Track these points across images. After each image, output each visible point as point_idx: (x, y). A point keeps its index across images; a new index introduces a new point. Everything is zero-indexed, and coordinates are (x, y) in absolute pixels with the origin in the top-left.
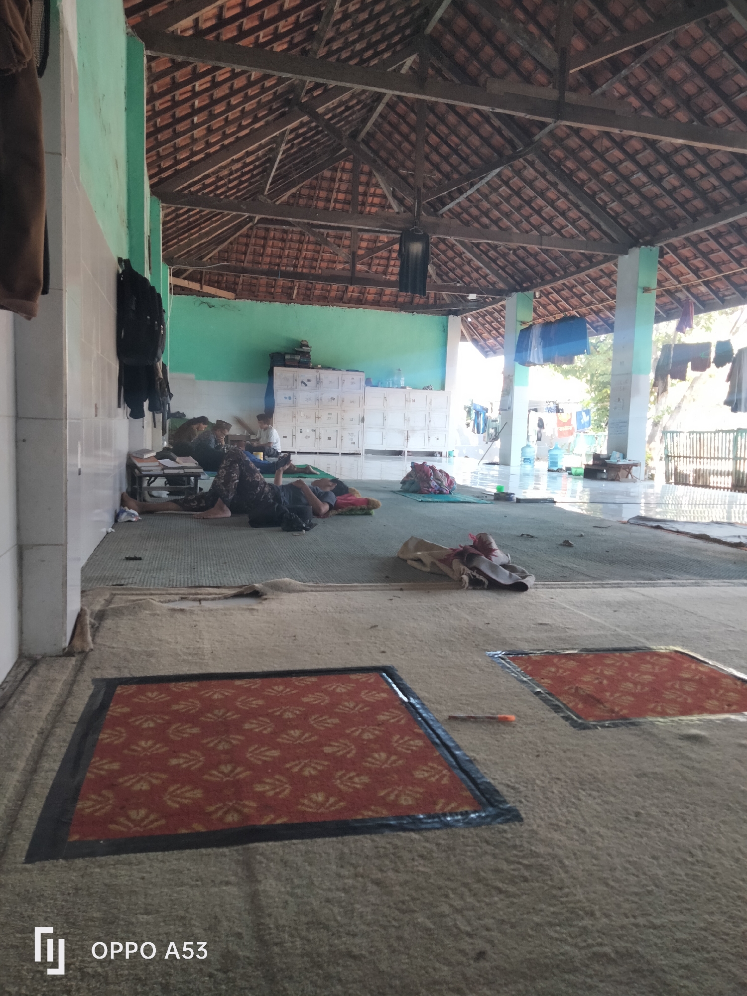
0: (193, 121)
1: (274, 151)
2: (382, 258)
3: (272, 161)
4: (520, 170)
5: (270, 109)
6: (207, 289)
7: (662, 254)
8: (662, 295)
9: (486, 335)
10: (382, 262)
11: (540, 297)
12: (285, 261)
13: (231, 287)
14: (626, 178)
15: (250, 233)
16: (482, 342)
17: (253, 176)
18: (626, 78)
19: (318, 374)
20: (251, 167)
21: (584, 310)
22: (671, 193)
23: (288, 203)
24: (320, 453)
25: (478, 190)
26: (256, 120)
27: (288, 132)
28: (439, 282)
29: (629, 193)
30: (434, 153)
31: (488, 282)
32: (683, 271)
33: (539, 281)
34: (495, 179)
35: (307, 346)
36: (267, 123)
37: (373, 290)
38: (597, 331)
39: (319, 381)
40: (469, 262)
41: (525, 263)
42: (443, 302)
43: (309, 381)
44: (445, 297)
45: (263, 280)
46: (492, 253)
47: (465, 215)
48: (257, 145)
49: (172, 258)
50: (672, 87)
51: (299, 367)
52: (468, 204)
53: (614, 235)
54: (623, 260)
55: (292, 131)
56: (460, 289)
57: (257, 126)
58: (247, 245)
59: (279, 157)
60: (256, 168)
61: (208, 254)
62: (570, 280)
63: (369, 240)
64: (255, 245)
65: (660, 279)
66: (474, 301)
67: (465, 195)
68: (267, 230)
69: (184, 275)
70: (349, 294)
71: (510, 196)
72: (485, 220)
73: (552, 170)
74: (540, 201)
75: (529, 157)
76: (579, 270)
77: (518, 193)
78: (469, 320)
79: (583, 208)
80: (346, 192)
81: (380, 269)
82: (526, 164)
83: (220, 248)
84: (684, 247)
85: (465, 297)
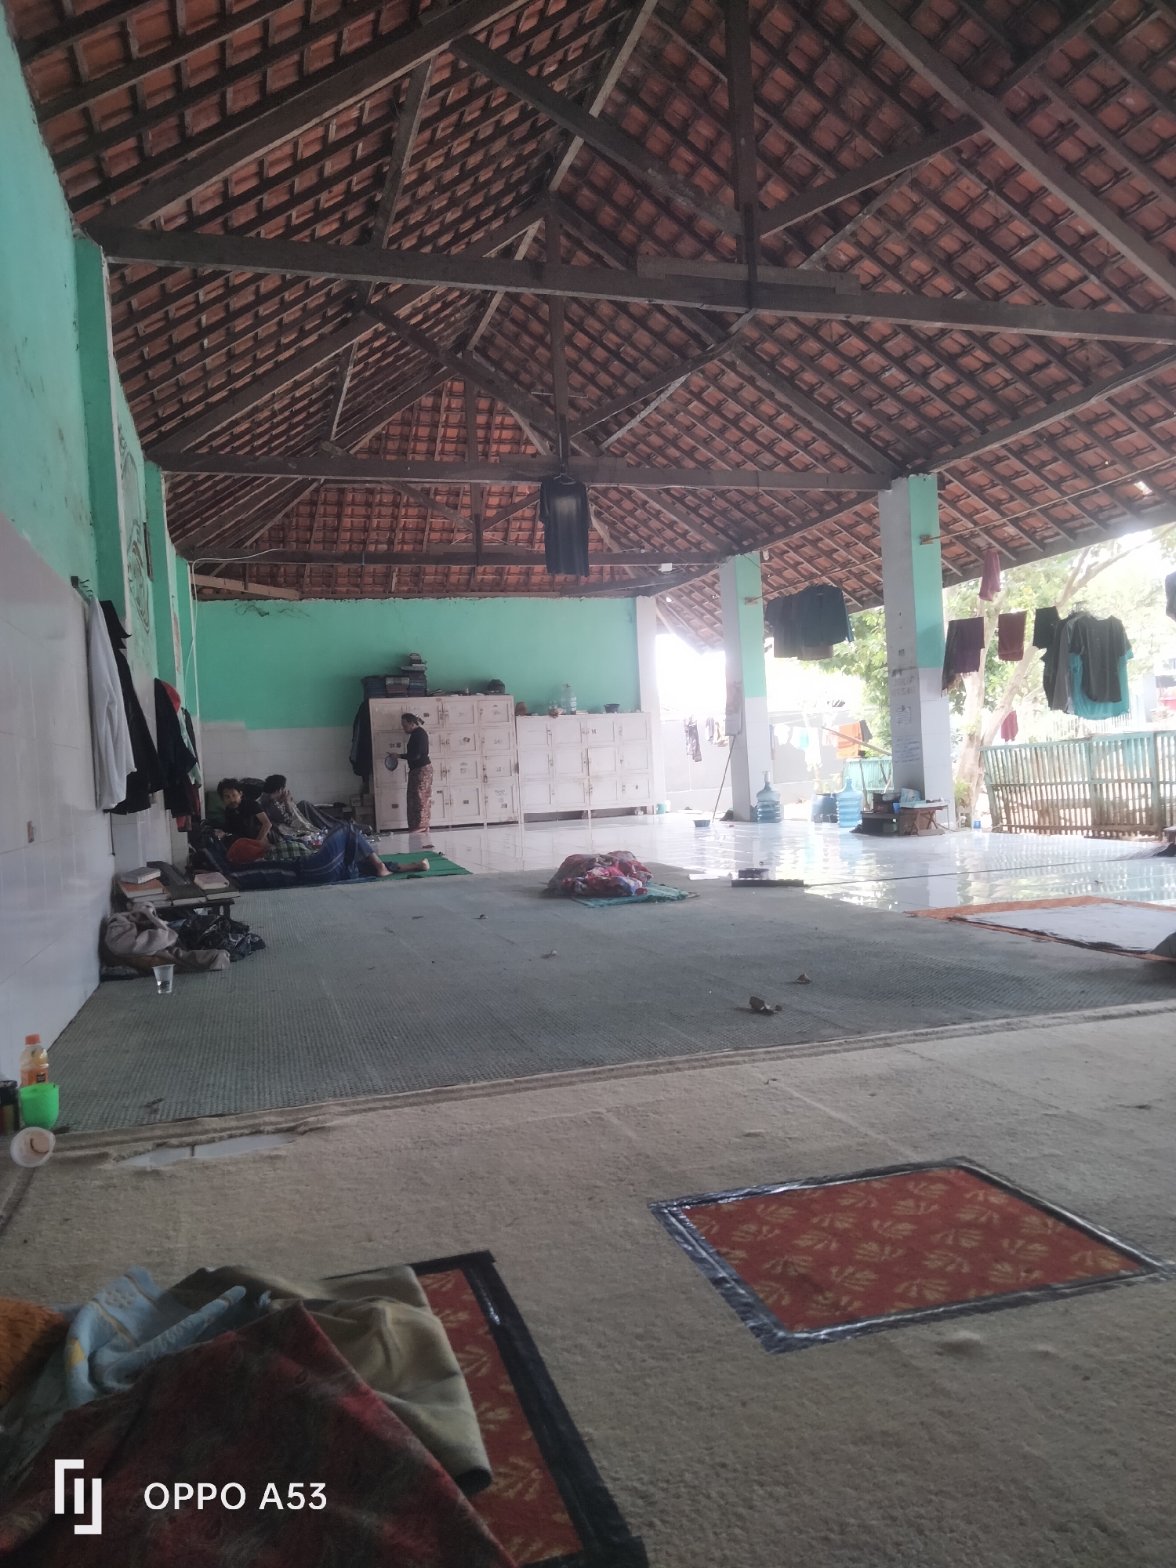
0: (202, 345)
1: (337, 377)
2: (523, 518)
3: (336, 391)
4: (716, 376)
5: (324, 316)
6: (254, 588)
7: (942, 483)
8: (951, 544)
9: (695, 621)
10: (526, 525)
11: (771, 558)
12: (373, 535)
13: (293, 582)
14: (875, 377)
15: (315, 498)
17: (310, 416)
18: (854, 234)
19: (440, 704)
20: (305, 402)
21: (840, 573)
22: (943, 393)
23: (370, 449)
24: (453, 826)
25: (657, 409)
26: (303, 334)
27: (355, 348)
28: (616, 550)
29: (881, 398)
30: (585, 360)
31: (688, 541)
32: (979, 507)
33: (766, 535)
34: (681, 391)
35: (420, 662)
36: (321, 337)
37: (515, 569)
38: (862, 603)
39: (442, 715)
40: (657, 515)
41: (741, 511)
42: (625, 577)
44: (628, 571)
45: (343, 568)
47: (642, 446)
48: (310, 370)
49: (193, 548)
50: (923, 243)
51: (409, 695)
52: (646, 430)
53: (866, 461)
54: (886, 496)
55: (361, 346)
56: (646, 558)
57: (306, 342)
58: (312, 516)
59: (347, 385)
60: (312, 403)
61: (252, 535)
62: (814, 532)
63: (501, 494)
64: (325, 515)
65: (947, 520)
66: (671, 573)
67: (638, 418)
68: (340, 493)
69: (217, 571)
70: (479, 577)
71: (707, 414)
72: (673, 452)
73: (763, 375)
74: (751, 419)
75: (727, 356)
76: (824, 515)
77: (717, 410)
78: (669, 600)
79: (817, 425)
80: (458, 426)
81: (524, 535)
82: (724, 367)
83: (271, 524)
84: (974, 470)
85: (656, 569)
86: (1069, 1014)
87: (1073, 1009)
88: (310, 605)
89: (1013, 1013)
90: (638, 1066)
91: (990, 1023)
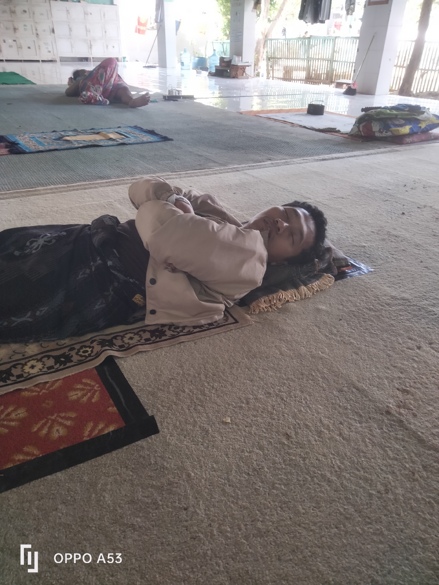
86: (310, 158)
87: (310, 156)
89: (287, 157)
90: (128, 180)
91: (278, 161)
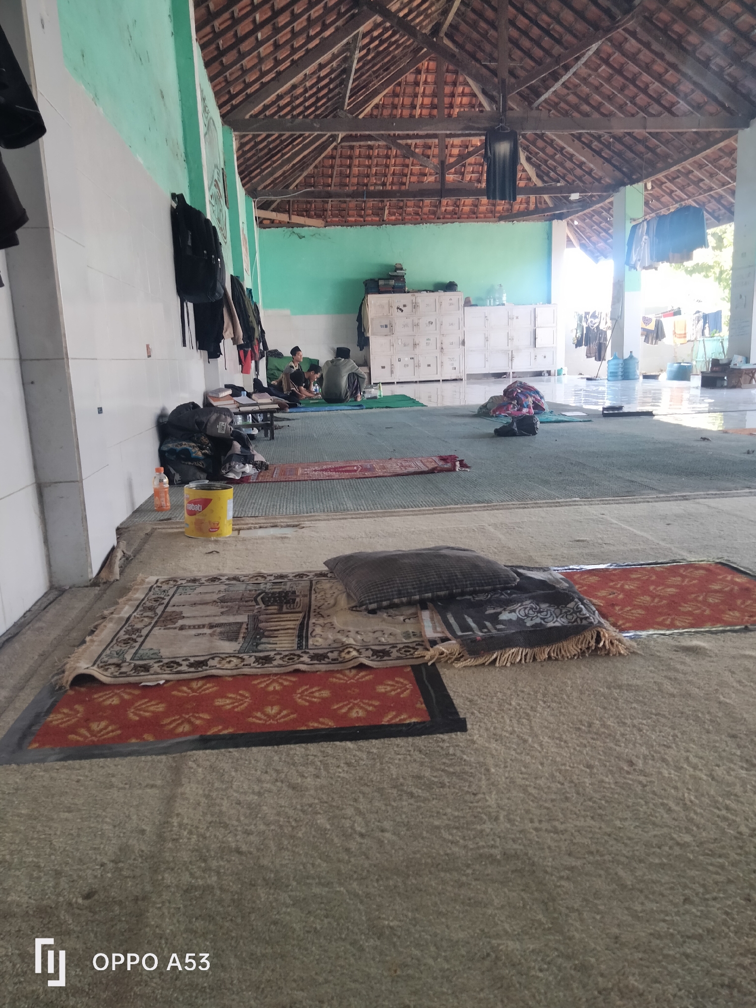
0: (257, 38)
1: (349, 60)
2: (475, 164)
3: (346, 71)
4: (620, 43)
5: (339, 12)
6: (296, 219)
9: (595, 238)
10: (476, 168)
11: (653, 188)
12: (373, 179)
13: (320, 214)
15: (334, 153)
16: (591, 246)
17: (330, 91)
19: (414, 298)
20: (327, 80)
21: (702, 198)
23: (371, 115)
24: (421, 382)
25: (575, 74)
26: (325, 27)
27: (360, 37)
28: (540, 184)
30: (524, 38)
31: (593, 178)
33: (650, 169)
34: (594, 58)
35: (401, 269)
36: (337, 30)
37: (469, 201)
39: (415, 306)
40: (571, 157)
41: (632, 151)
42: (545, 206)
43: (405, 306)
44: (548, 200)
45: (353, 203)
46: (595, 144)
47: (562, 105)
48: (329, 54)
49: (256, 190)
51: (394, 292)
52: (565, 91)
53: (732, 107)
54: (744, 134)
55: (365, 35)
56: (560, 190)
57: (326, 34)
58: (332, 167)
59: (355, 66)
60: (331, 81)
61: (294, 181)
62: (687, 164)
63: (460, 146)
64: (341, 166)
66: (579, 201)
67: (561, 82)
68: (352, 148)
69: (273, 206)
70: (443, 209)
71: (611, 76)
72: (585, 108)
73: (657, 40)
74: (646, 77)
75: (630, 26)
76: (695, 152)
77: (620, 71)
78: (576, 223)
79: (696, 78)
80: (432, 95)
81: (475, 176)
82: (627, 35)
83: (305, 174)
85: (567, 198)
88: (331, 230)
